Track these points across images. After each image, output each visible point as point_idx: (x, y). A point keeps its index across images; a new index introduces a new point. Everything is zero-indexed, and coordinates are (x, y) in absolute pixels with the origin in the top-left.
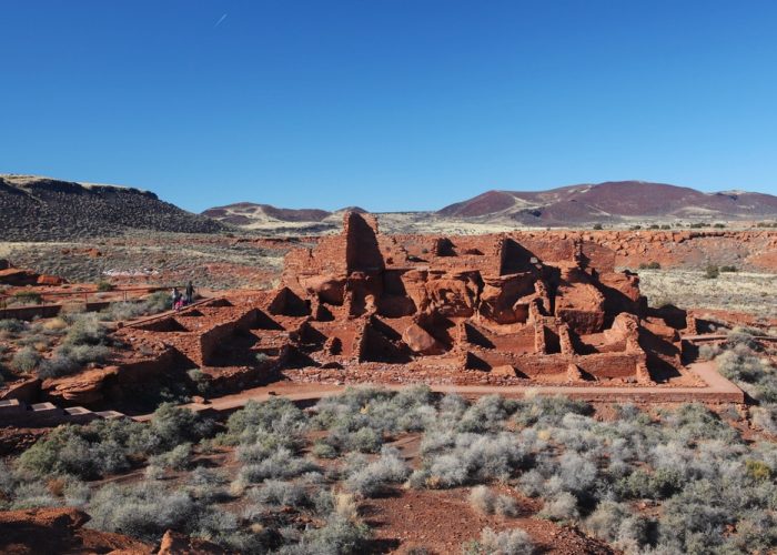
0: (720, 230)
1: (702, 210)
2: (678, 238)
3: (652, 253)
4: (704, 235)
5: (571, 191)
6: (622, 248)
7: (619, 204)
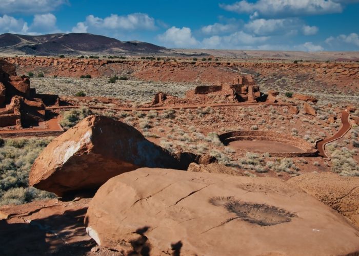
0: (121, 60)
1: (121, 50)
2: (101, 63)
3: (88, 70)
4: (114, 62)
5: (53, 37)
6: (73, 67)
7: (79, 45)
